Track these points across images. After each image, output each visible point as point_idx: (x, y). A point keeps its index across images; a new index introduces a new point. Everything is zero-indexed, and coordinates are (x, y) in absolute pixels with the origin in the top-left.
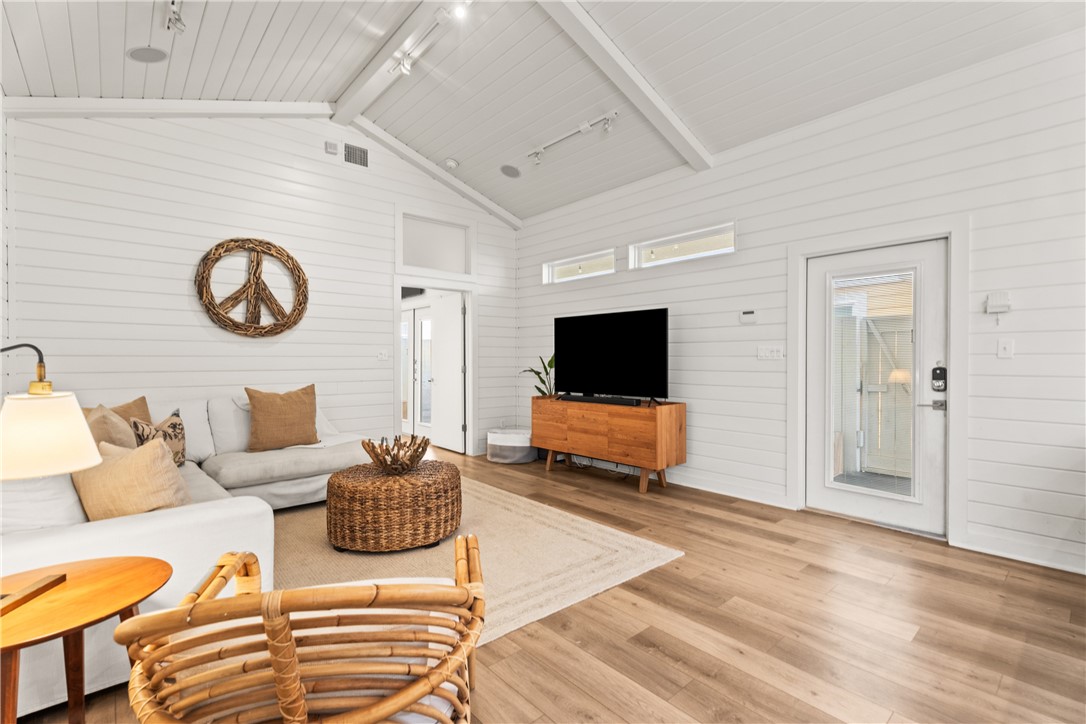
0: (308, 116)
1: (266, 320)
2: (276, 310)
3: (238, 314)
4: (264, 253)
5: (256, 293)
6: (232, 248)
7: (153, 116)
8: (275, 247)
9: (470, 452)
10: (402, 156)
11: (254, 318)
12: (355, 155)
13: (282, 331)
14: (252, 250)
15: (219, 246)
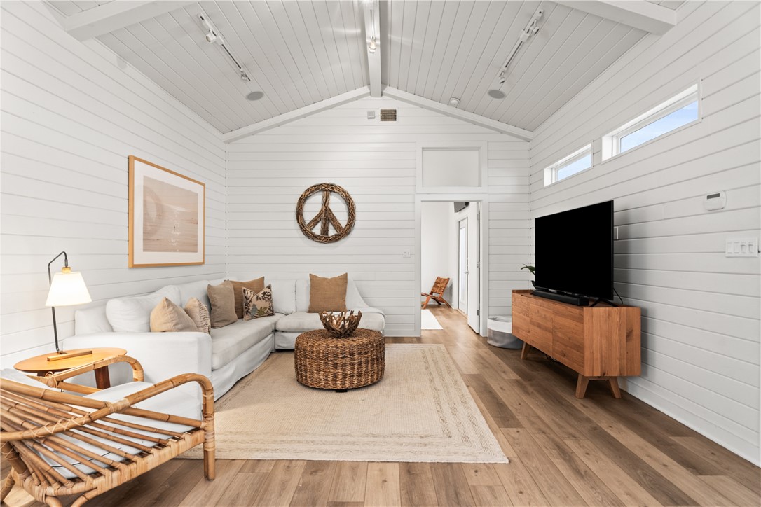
0: (357, 98)
1: (332, 232)
2: (337, 226)
3: (317, 230)
4: (331, 191)
5: (326, 216)
6: (313, 191)
7: (279, 125)
8: (335, 186)
9: (481, 334)
10: (422, 106)
11: (325, 231)
12: (388, 115)
13: (339, 239)
14: (324, 190)
15: (307, 190)
